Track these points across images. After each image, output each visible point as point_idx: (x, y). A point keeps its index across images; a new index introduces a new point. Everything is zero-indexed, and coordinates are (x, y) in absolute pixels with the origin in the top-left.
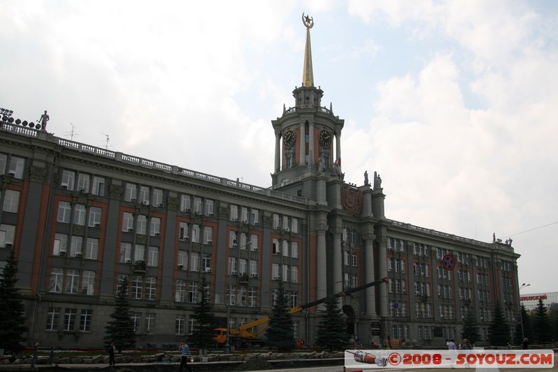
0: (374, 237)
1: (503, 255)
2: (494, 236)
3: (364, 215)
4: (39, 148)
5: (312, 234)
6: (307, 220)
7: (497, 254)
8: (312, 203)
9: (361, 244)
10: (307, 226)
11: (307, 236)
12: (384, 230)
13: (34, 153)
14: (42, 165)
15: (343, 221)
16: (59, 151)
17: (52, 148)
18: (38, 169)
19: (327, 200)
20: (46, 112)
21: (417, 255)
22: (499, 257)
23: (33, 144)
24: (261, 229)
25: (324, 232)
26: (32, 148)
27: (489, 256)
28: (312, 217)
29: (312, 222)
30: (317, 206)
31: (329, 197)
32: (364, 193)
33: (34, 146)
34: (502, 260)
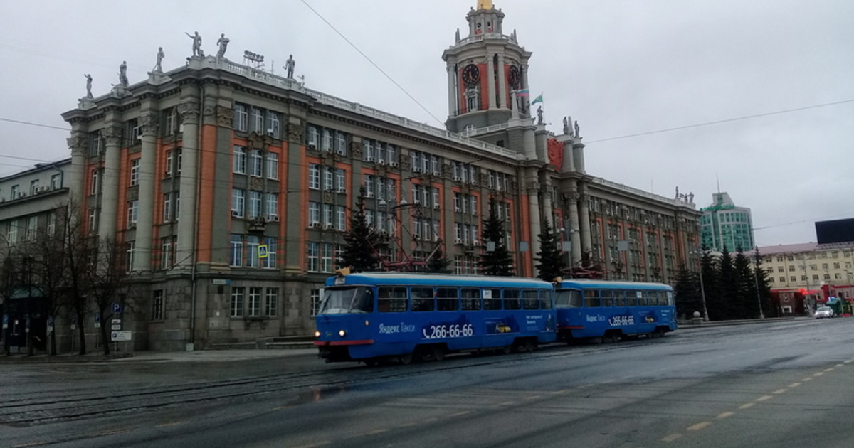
0: (578, 196)
1: (686, 213)
2: (677, 190)
3: (565, 170)
4: (295, 101)
5: (524, 193)
6: (517, 177)
7: (682, 212)
8: (521, 157)
9: (563, 203)
10: (517, 184)
11: (517, 196)
12: (585, 187)
13: (289, 107)
14: (297, 122)
15: (551, 178)
16: (312, 105)
17: (307, 102)
18: (295, 127)
19: (537, 154)
20: (291, 57)
21: (610, 215)
22: (683, 216)
23: (291, 97)
24: (479, 190)
25: (537, 191)
26: (287, 102)
27: (672, 215)
28: (522, 174)
29: (523, 179)
30: (527, 161)
31: (539, 151)
32: (565, 143)
33: (291, 99)
34: (686, 220)
